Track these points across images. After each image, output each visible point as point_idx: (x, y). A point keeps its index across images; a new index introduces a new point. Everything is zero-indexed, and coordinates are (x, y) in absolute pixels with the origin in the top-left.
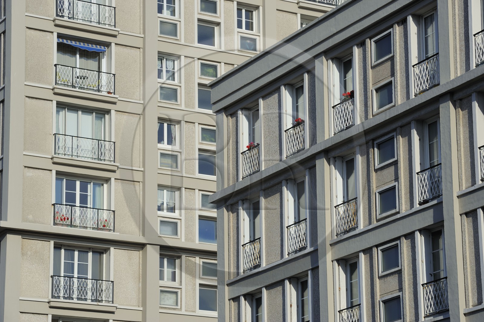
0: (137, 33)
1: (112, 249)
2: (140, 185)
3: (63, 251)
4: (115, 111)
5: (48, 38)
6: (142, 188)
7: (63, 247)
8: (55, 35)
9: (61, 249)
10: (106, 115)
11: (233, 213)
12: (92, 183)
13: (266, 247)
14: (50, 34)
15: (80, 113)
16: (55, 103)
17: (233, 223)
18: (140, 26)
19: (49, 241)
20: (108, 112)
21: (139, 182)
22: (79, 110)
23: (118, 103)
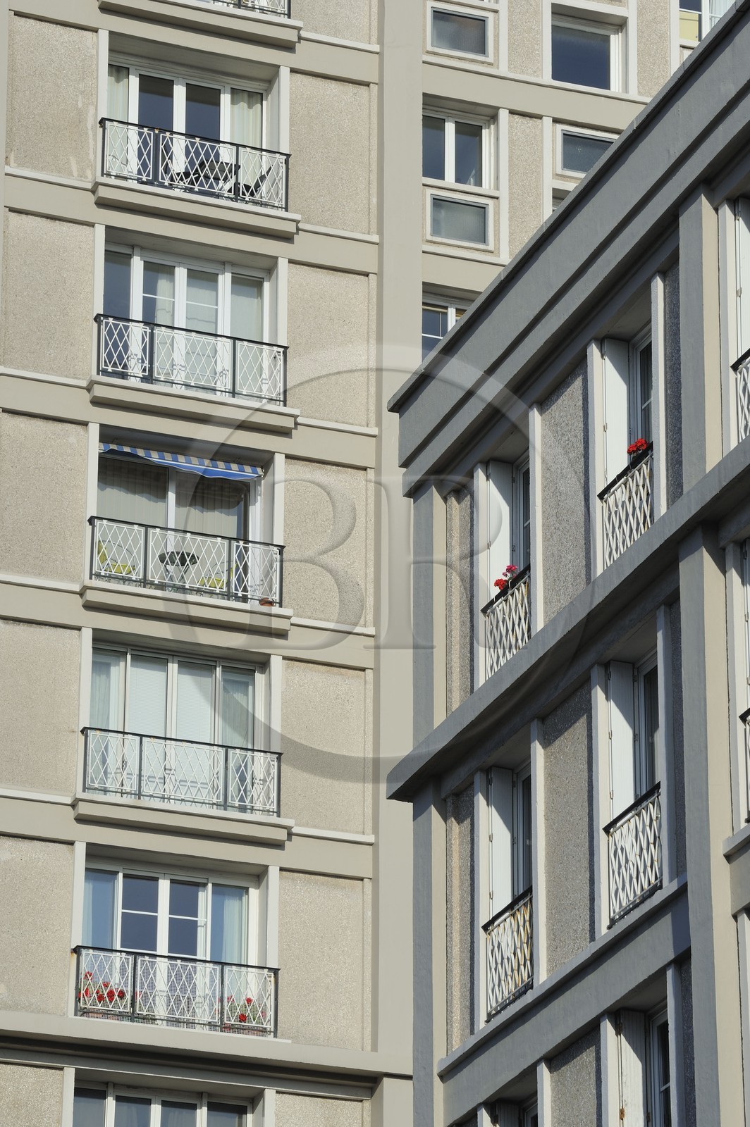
0: (356, 425)
1: (270, 1094)
2: (363, 887)
3: (110, 1103)
4: (285, 658)
5: (72, 439)
6: (370, 897)
7: (110, 1090)
8: (94, 430)
9: (103, 1096)
10: (257, 674)
11: (459, 821)
12: (210, 886)
13: (549, 918)
14: (79, 428)
15: (173, 667)
16: (87, 635)
17: (461, 858)
18: (367, 403)
19: (61, 1069)
20: (262, 663)
21: (362, 879)
22: (170, 658)
23: (293, 632)
